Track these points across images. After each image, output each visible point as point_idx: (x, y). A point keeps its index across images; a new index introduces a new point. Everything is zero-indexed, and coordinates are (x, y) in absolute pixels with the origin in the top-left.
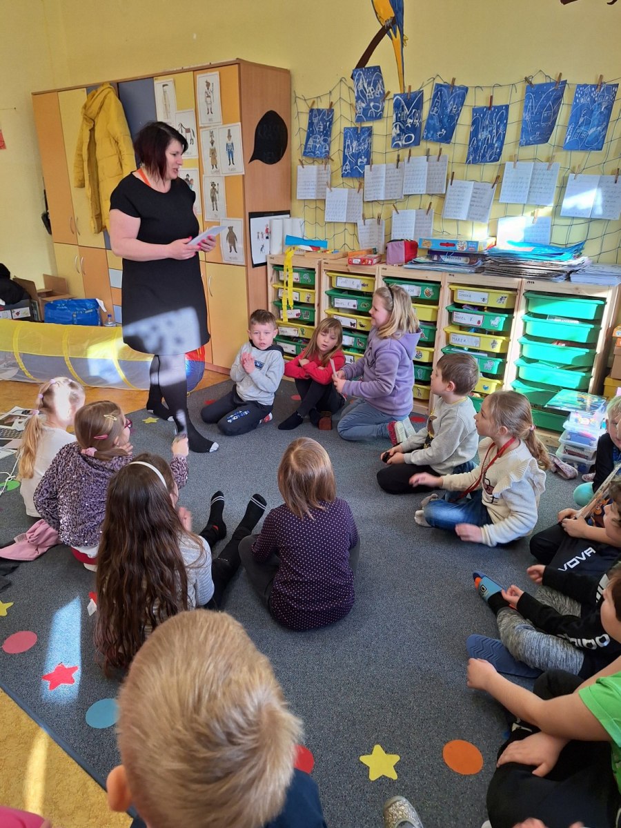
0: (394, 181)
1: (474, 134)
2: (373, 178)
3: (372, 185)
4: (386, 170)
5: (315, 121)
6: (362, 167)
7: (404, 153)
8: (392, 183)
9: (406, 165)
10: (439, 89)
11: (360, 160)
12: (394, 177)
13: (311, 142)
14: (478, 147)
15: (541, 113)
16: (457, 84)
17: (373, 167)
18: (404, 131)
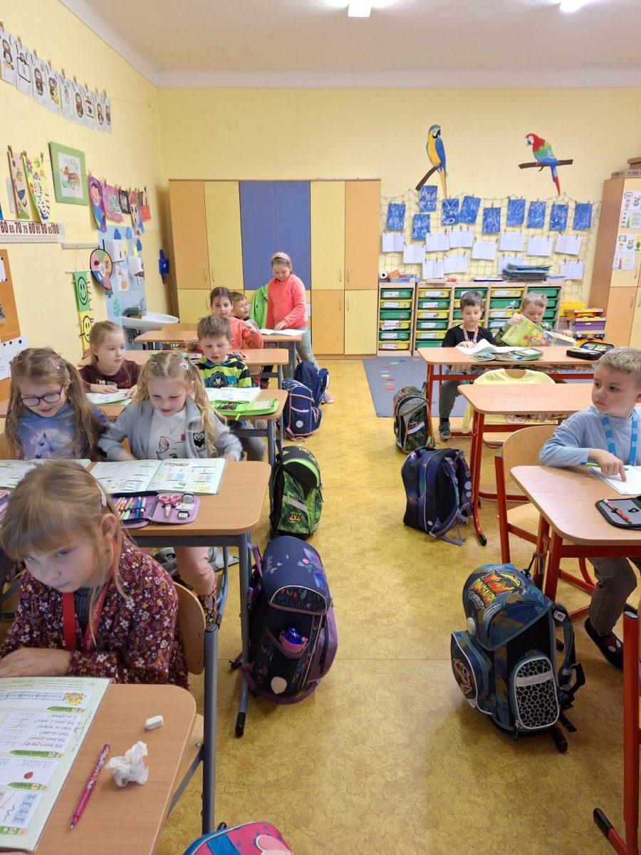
0: (444, 241)
1: (485, 220)
2: (431, 239)
3: (431, 243)
4: (438, 236)
5: (393, 210)
6: (425, 234)
7: (449, 228)
8: (441, 242)
9: (451, 233)
10: (466, 198)
11: (423, 231)
12: (443, 239)
13: (391, 221)
14: (488, 225)
15: (515, 212)
16: (475, 197)
17: (431, 234)
18: (448, 217)
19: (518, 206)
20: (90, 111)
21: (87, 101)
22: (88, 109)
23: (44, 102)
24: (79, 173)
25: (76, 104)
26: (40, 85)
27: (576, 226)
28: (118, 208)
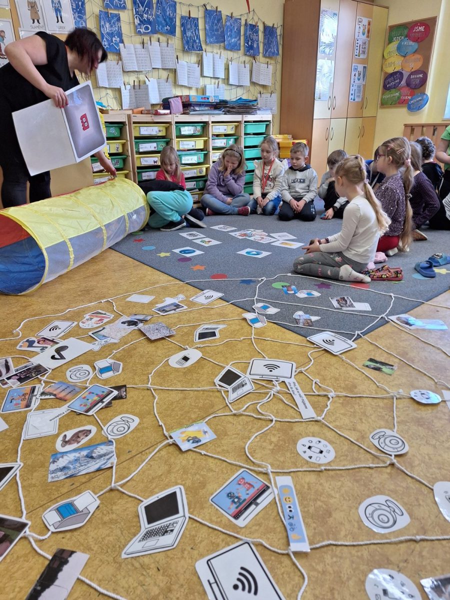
0: (143, 57)
1: (184, 32)
2: (128, 54)
3: (128, 58)
4: (135, 49)
6: (117, 44)
7: (146, 39)
8: (140, 59)
9: (150, 47)
11: (114, 39)
12: (142, 54)
14: (188, 41)
15: (213, 26)
17: (126, 45)
18: (142, 22)
19: (214, 18)
27: (265, 53)
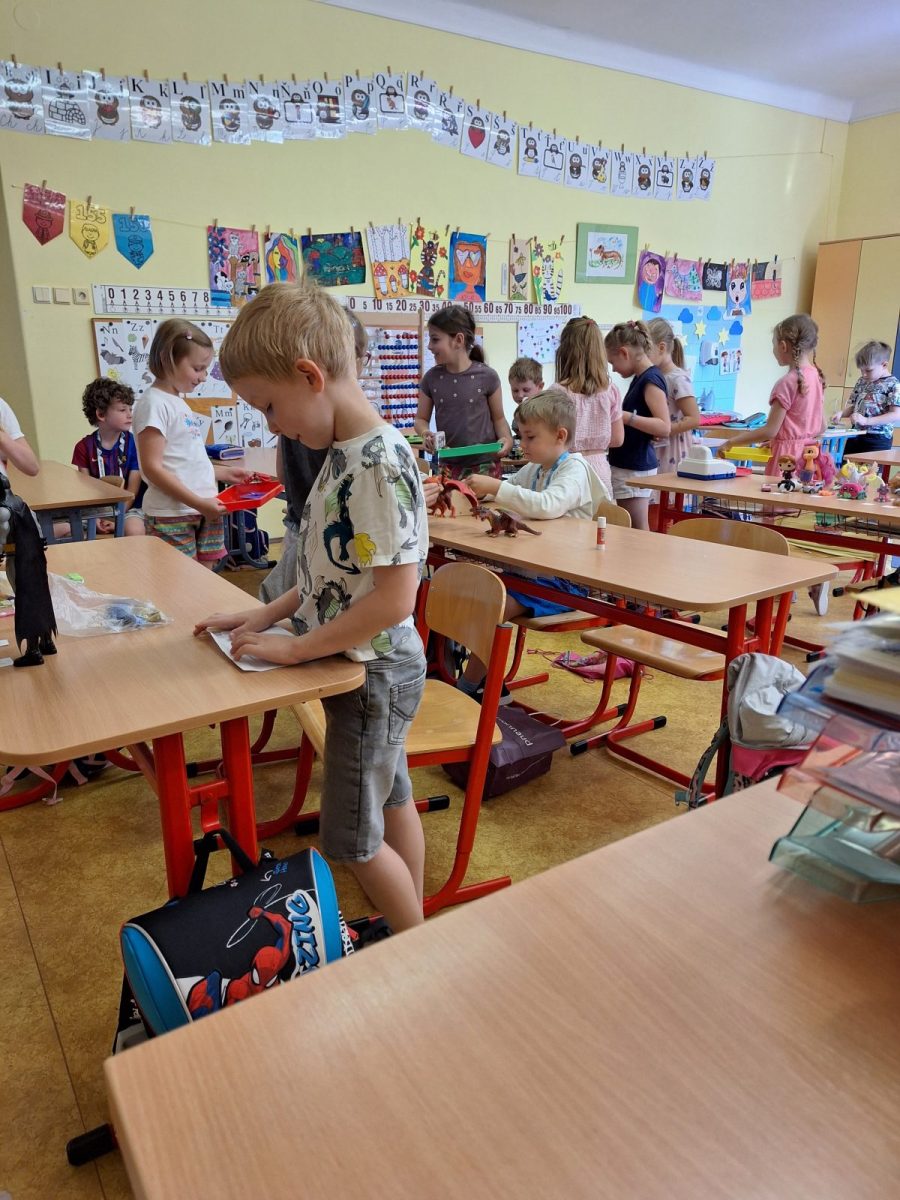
20: (666, 180)
21: (663, 171)
22: (660, 179)
23: (581, 185)
24: (623, 252)
25: (638, 176)
26: (576, 170)
28: (699, 285)
